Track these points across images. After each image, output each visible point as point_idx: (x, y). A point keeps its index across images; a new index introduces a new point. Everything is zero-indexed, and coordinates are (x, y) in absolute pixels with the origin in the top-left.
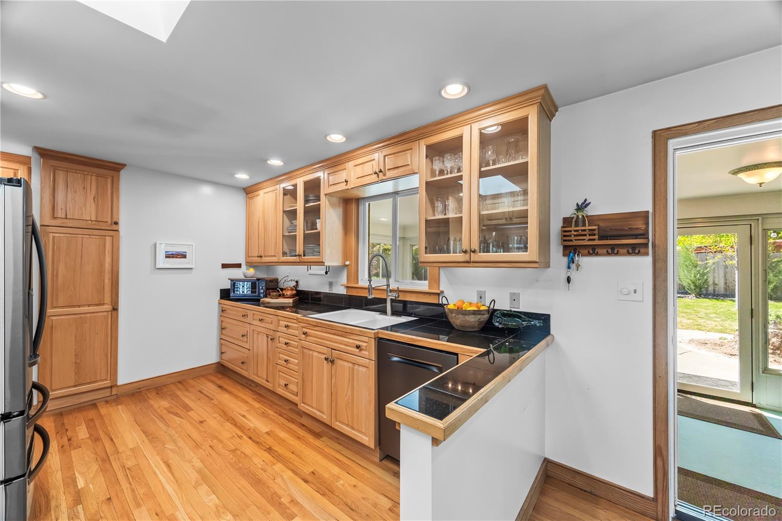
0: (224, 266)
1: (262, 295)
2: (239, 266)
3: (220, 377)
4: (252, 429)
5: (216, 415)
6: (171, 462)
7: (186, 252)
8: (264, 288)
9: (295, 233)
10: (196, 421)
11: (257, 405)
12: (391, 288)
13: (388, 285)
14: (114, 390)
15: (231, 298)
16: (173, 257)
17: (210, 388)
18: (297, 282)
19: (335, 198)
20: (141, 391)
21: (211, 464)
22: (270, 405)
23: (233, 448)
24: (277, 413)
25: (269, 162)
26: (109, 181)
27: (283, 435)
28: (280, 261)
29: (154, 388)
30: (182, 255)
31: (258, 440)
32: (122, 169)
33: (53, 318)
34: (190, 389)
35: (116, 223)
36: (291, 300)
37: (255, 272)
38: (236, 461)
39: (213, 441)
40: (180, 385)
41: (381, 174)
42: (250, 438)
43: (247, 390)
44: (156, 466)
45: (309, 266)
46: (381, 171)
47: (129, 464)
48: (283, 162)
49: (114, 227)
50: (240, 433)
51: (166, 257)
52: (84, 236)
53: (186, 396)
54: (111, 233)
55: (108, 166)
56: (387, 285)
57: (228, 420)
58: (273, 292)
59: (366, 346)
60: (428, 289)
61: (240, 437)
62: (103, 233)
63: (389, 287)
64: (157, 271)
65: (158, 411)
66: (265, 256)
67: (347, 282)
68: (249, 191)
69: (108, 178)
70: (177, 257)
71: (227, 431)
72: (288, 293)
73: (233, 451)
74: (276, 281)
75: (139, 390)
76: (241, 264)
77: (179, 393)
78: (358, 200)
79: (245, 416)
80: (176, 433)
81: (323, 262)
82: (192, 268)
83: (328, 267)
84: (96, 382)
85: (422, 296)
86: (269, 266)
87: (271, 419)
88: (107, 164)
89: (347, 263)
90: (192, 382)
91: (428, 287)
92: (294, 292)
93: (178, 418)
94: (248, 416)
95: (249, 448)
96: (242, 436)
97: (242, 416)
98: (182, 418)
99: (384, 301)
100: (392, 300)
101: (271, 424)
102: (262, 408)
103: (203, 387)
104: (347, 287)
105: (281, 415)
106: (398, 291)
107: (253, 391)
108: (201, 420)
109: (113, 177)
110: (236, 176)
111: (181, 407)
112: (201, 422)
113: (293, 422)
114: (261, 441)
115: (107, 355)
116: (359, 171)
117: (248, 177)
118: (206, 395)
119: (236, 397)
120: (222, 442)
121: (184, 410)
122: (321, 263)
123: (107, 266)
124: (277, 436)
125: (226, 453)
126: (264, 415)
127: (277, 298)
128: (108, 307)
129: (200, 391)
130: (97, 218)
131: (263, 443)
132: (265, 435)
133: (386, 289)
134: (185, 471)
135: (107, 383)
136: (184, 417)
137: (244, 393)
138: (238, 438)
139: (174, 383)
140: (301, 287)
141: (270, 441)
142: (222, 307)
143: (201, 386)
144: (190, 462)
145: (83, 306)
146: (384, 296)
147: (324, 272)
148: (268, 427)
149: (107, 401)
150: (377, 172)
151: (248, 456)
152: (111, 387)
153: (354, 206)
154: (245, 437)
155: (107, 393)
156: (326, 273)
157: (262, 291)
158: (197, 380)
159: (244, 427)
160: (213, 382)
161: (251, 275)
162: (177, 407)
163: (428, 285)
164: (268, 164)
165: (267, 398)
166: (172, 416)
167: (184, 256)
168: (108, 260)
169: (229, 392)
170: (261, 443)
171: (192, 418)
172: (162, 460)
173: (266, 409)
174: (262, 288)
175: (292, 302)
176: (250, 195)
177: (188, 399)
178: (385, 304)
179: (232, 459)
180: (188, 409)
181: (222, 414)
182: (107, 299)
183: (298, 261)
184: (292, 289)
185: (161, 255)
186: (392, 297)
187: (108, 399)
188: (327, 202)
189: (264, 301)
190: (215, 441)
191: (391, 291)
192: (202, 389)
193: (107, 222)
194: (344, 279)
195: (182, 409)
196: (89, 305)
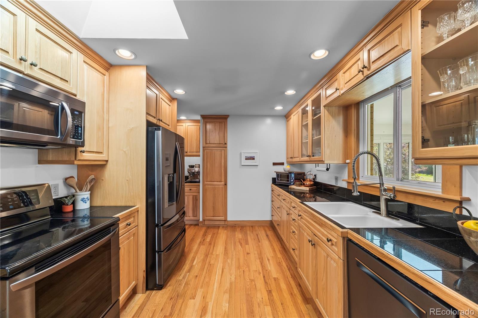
0: (274, 164)
1: (292, 183)
2: (282, 164)
3: (270, 229)
4: (268, 271)
5: (256, 252)
6: (225, 270)
7: (254, 157)
8: (293, 178)
9: (307, 140)
10: (246, 252)
11: (279, 255)
12: (386, 186)
13: (382, 184)
14: (226, 222)
15: (276, 183)
16: (249, 159)
17: (262, 234)
18: (315, 176)
19: (334, 108)
20: (236, 226)
21: (238, 282)
22: (286, 259)
23: (252, 278)
24: (287, 267)
25: (286, 93)
26: (223, 124)
27: (283, 286)
28: (301, 161)
29: (241, 226)
30: (253, 158)
31: (267, 281)
32: (228, 118)
33: (207, 186)
34: (254, 232)
35: (226, 144)
36: (308, 189)
37: (290, 168)
38: (249, 288)
39: (246, 268)
40: (251, 228)
41: (365, 70)
42: (264, 277)
43: (279, 243)
44: (218, 269)
45: (317, 164)
46: (365, 67)
47: (212, 262)
48: (295, 91)
49: (225, 146)
50: (261, 271)
51: (246, 159)
52: (215, 151)
53: (250, 235)
54: (224, 148)
55: (222, 117)
56: (380, 184)
57: (260, 258)
58: (298, 181)
59: (336, 242)
60: (441, 194)
61: (259, 273)
62: (221, 148)
63: (383, 186)
64: (242, 166)
65: (236, 239)
66: (294, 158)
67: (348, 178)
68: (287, 117)
69: (222, 123)
70: (250, 159)
71: (255, 265)
72: (307, 183)
73: (252, 281)
74: (304, 174)
75: (235, 225)
76: (284, 163)
77: (248, 232)
78: (358, 105)
79: (269, 260)
80: (235, 254)
81: (323, 161)
82: (258, 165)
83: (328, 165)
84: (219, 217)
85: (431, 200)
86: (301, 164)
87: (282, 269)
88: (223, 117)
89: (348, 161)
90: (257, 228)
91: (441, 190)
92: (312, 183)
93: (240, 247)
94: (271, 261)
95: (260, 283)
96: (260, 273)
97: (267, 258)
98: (242, 247)
99: (377, 199)
100: (387, 200)
101: (280, 273)
102: (281, 259)
103: (260, 233)
104: (348, 182)
105: (289, 269)
106: (394, 190)
107: (282, 245)
108: (249, 252)
109: (224, 122)
110: (275, 108)
111: (245, 241)
112: (248, 254)
113: (294, 279)
114: (268, 283)
115: (223, 205)
116: (348, 76)
117: (282, 108)
118: (258, 238)
119: (272, 245)
120: (250, 271)
121: (245, 243)
122: (322, 162)
123: (223, 164)
124: (279, 285)
125: (247, 279)
126: (279, 264)
127: (300, 186)
128: (223, 183)
129: (257, 235)
130: (219, 142)
131: (269, 285)
132: (273, 280)
133: (379, 186)
134: (226, 280)
135: (223, 218)
136: (243, 247)
137: (277, 245)
138: (258, 273)
139: (249, 226)
140: (319, 180)
141: (273, 286)
142: (273, 189)
143: (259, 232)
144: (231, 275)
145: (215, 182)
146: (378, 194)
147: (325, 169)
148: (278, 274)
149: (223, 226)
150: (361, 70)
151: (256, 289)
152: (225, 221)
153: (353, 112)
154: (262, 275)
155: (223, 223)
156: (328, 169)
157: (292, 181)
158: (259, 228)
159: (265, 267)
160: (265, 231)
161: (288, 170)
162: (244, 240)
163: (441, 188)
164: (286, 95)
165: (287, 253)
166: (239, 244)
167: (254, 159)
168: (223, 161)
169: (270, 241)
170: (268, 284)
171: (246, 250)
172: (222, 267)
173: (282, 260)
174: (292, 178)
175: (308, 190)
176: (288, 119)
177: (250, 237)
178: (379, 202)
179: (248, 286)
180: (247, 243)
181: (259, 253)
182: (223, 180)
183: (308, 160)
184: (310, 181)
185: (243, 158)
186: (387, 197)
187: (224, 226)
188: (326, 112)
189: (291, 187)
190: (247, 269)
191: (385, 190)
192: (259, 234)
193: (223, 143)
194: (345, 176)
195: (245, 242)
196: (217, 182)
